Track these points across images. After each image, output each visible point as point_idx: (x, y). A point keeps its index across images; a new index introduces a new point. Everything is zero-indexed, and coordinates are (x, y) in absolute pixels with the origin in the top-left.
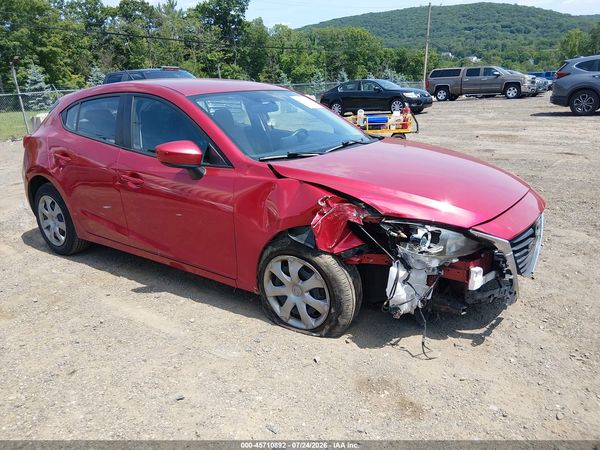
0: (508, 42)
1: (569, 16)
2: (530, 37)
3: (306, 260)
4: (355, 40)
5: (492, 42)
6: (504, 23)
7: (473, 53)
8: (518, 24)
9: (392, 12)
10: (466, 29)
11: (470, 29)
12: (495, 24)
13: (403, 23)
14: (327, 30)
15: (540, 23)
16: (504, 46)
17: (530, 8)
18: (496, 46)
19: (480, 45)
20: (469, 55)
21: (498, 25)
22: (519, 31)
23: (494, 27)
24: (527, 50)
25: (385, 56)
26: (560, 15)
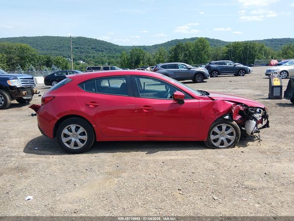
0: (95, 55)
1: (118, 46)
2: (104, 53)
3: (229, 124)
4: (23, 50)
5: (88, 55)
6: (92, 47)
7: (81, 59)
8: (98, 48)
9: (36, 37)
10: (75, 48)
11: (77, 48)
12: (88, 47)
13: (43, 43)
14: (5, 44)
15: (107, 48)
16: (94, 57)
17: (102, 41)
18: (90, 57)
19: (83, 56)
20: (78, 60)
21: (90, 47)
22: (99, 51)
23: (88, 48)
24: (105, 59)
25: (39, 59)
26: (114, 45)
